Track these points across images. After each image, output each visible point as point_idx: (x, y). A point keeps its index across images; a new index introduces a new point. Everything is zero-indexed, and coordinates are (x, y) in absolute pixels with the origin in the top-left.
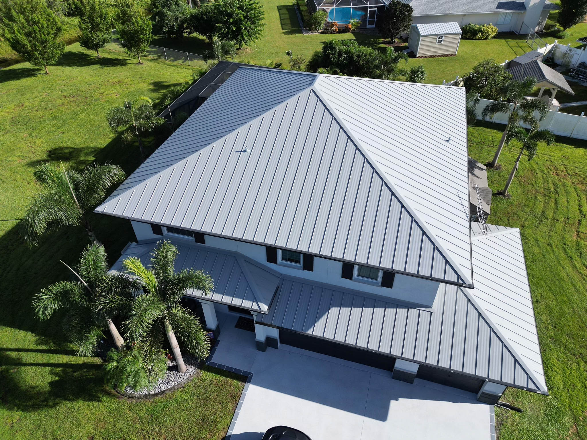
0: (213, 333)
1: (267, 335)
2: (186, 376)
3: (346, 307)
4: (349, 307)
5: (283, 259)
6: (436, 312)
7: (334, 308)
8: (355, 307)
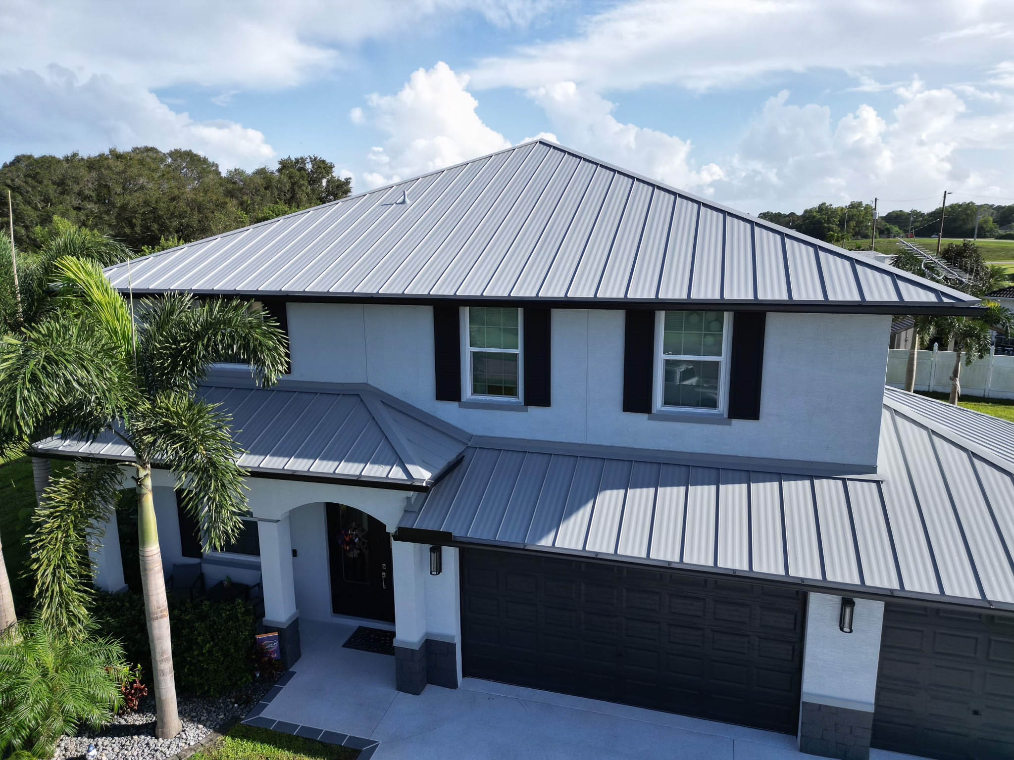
0: (280, 638)
1: (427, 634)
2: (173, 746)
3: (641, 487)
4: (648, 486)
5: (475, 391)
6: (891, 480)
7: (608, 492)
8: (665, 485)
